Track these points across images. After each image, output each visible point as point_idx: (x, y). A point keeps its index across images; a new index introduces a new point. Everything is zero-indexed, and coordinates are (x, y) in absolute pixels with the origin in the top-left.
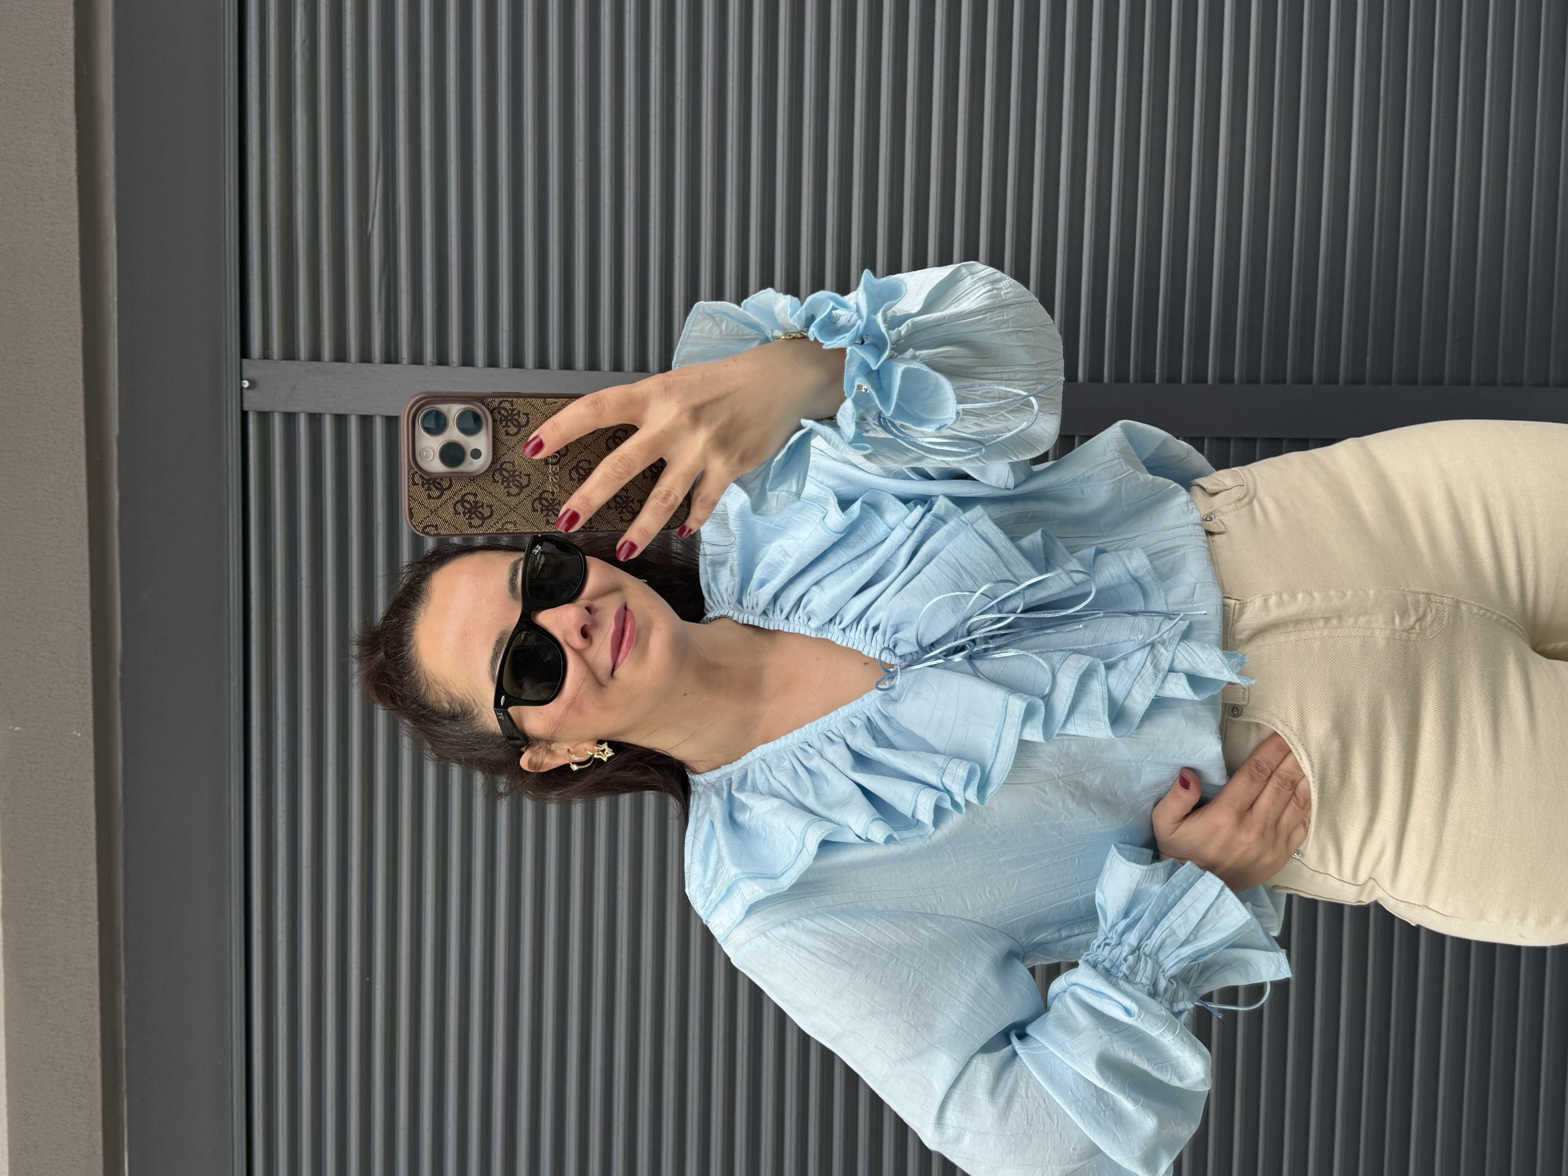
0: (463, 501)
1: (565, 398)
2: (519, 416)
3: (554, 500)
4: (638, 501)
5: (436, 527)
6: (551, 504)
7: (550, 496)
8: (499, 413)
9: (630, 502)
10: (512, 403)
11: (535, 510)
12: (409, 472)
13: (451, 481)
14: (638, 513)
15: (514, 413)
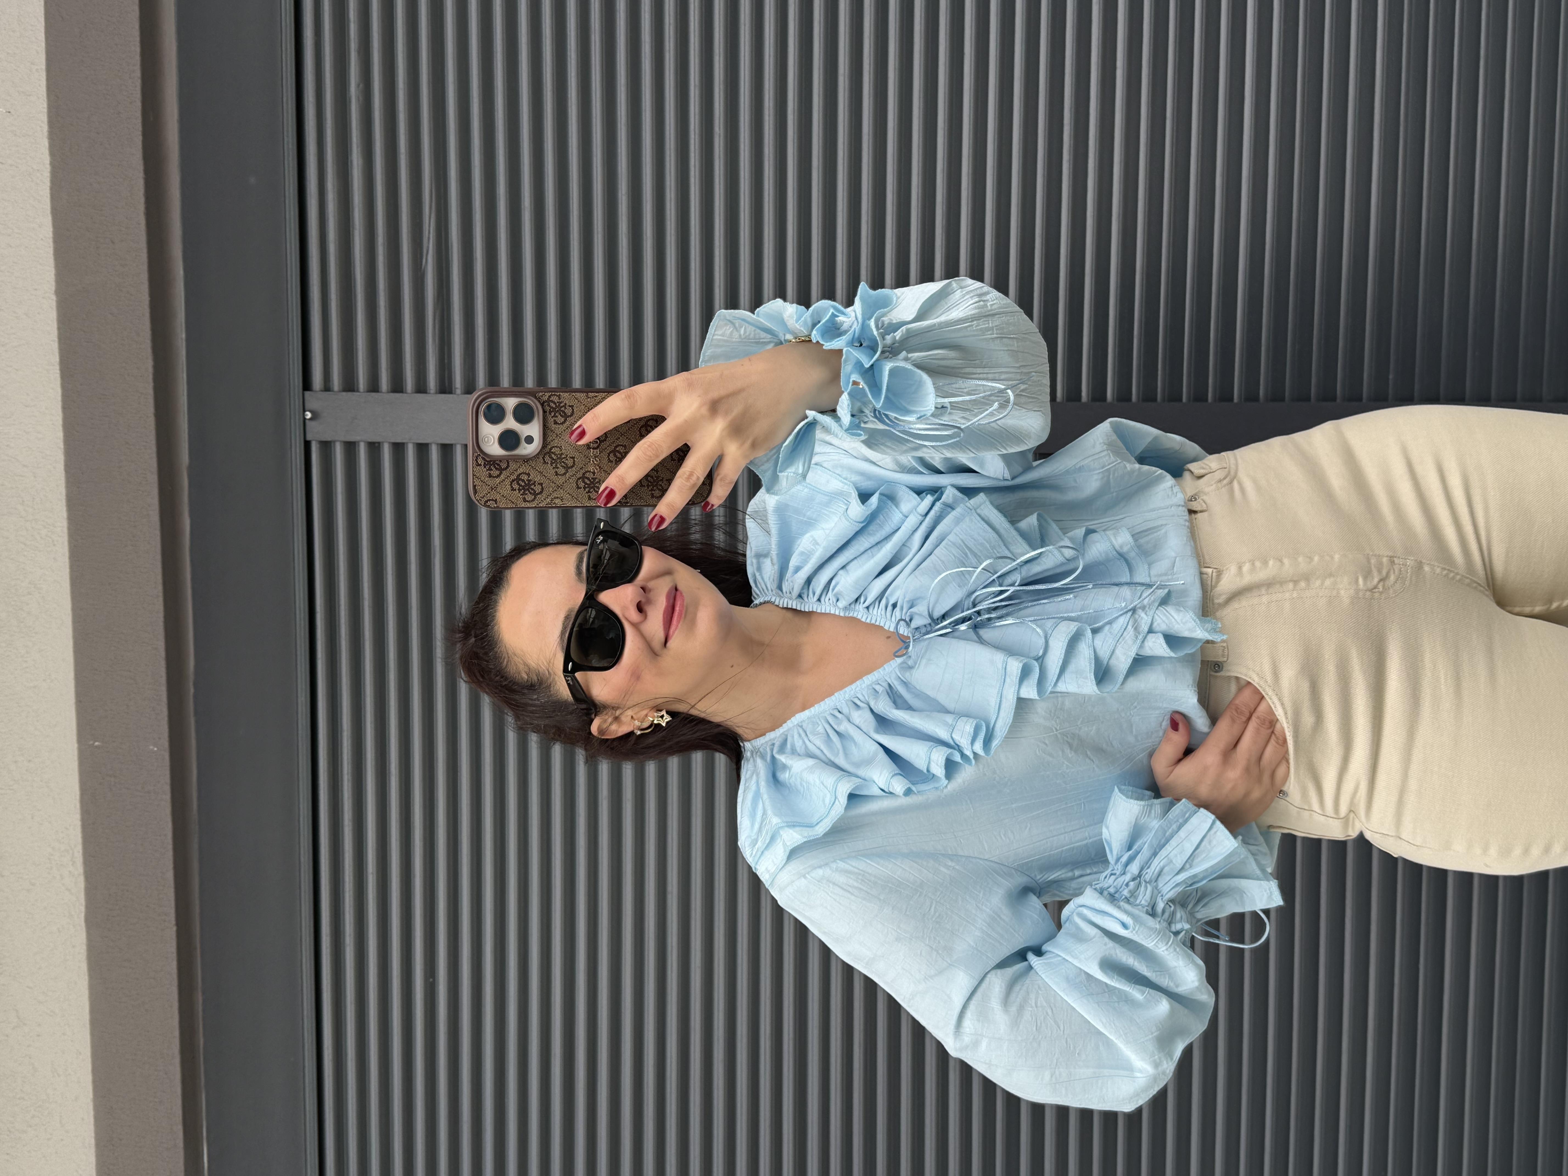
0: (518, 479)
1: (604, 392)
2: (565, 408)
3: (594, 479)
4: (667, 480)
5: (496, 501)
6: (592, 483)
7: (592, 475)
8: (549, 405)
9: (661, 480)
10: (559, 396)
11: (578, 488)
12: (473, 455)
13: (508, 463)
14: (666, 490)
15: (562, 405)
